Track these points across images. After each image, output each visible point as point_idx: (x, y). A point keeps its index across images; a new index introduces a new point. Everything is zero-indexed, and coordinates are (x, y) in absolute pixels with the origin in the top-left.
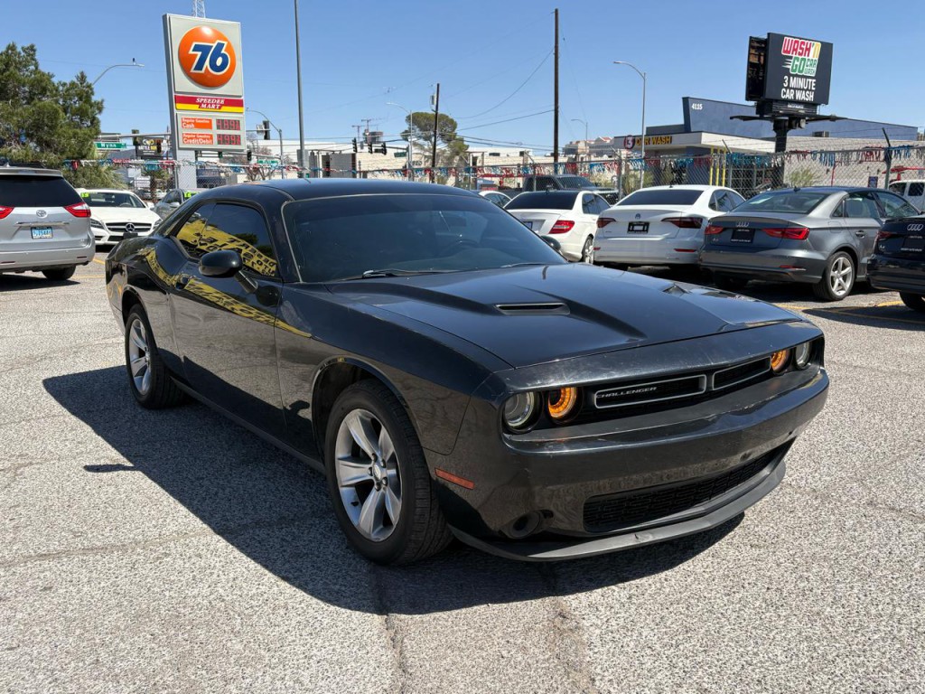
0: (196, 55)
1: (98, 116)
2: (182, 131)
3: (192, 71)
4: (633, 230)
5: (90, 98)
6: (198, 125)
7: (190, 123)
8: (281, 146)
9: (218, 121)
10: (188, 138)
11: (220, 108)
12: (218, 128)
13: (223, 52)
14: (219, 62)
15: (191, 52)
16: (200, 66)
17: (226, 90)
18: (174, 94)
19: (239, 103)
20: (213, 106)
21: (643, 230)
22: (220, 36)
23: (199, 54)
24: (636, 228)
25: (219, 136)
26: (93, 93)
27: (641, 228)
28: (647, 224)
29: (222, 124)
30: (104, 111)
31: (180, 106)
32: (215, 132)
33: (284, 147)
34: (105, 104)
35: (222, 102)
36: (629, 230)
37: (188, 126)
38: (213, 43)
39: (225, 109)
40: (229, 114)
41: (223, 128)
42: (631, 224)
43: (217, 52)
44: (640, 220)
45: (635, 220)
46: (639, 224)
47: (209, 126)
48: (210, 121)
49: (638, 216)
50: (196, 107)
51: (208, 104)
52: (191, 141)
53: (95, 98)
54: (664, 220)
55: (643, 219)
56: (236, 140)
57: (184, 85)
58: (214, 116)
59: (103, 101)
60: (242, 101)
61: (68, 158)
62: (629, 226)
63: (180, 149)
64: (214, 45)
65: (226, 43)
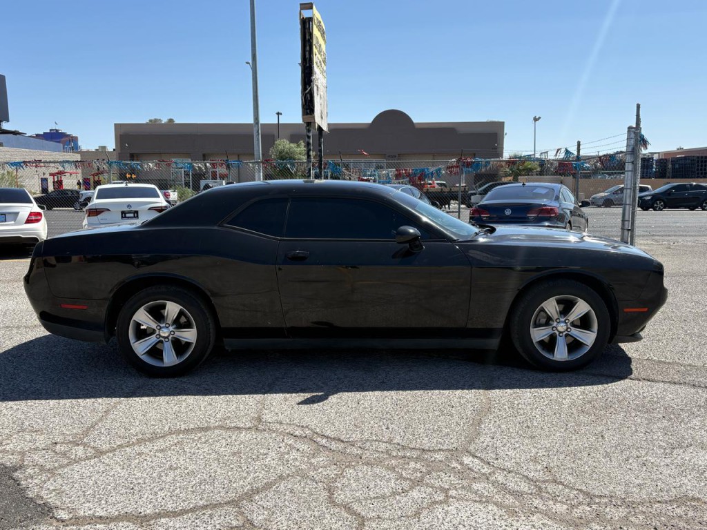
4: (125, 217)
21: (134, 217)
24: (128, 215)
27: (132, 215)
28: (136, 212)
36: (122, 217)
42: (123, 213)
44: (132, 209)
45: (126, 209)
46: (130, 212)
49: (129, 206)
54: (150, 209)
55: (133, 209)
62: (122, 214)
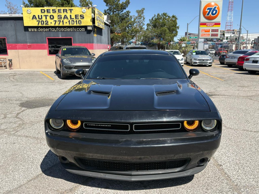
0: (208, 11)
1: (177, 30)
2: (201, 33)
3: (206, 16)
5: (176, 26)
6: (206, 31)
7: (203, 31)
8: (247, 35)
9: (212, 30)
10: (203, 35)
11: (213, 26)
12: (212, 32)
13: (216, 9)
14: (214, 12)
15: (206, 10)
16: (208, 14)
17: (215, 20)
18: (200, 23)
19: (219, 24)
20: (211, 26)
22: (216, 5)
23: (209, 10)
25: (212, 34)
26: (177, 24)
29: (213, 31)
30: (179, 29)
31: (201, 26)
32: (211, 33)
33: (248, 36)
34: (179, 27)
35: (214, 24)
37: (203, 32)
38: (213, 7)
39: (214, 26)
40: (215, 27)
41: (213, 32)
43: (214, 9)
47: (209, 31)
48: (210, 30)
50: (206, 26)
51: (209, 25)
52: (203, 36)
53: (177, 25)
56: (217, 35)
57: (203, 20)
58: (211, 28)
59: (179, 26)
60: (220, 23)
61: (167, 42)
63: (200, 38)
64: (213, 8)
65: (217, 6)
